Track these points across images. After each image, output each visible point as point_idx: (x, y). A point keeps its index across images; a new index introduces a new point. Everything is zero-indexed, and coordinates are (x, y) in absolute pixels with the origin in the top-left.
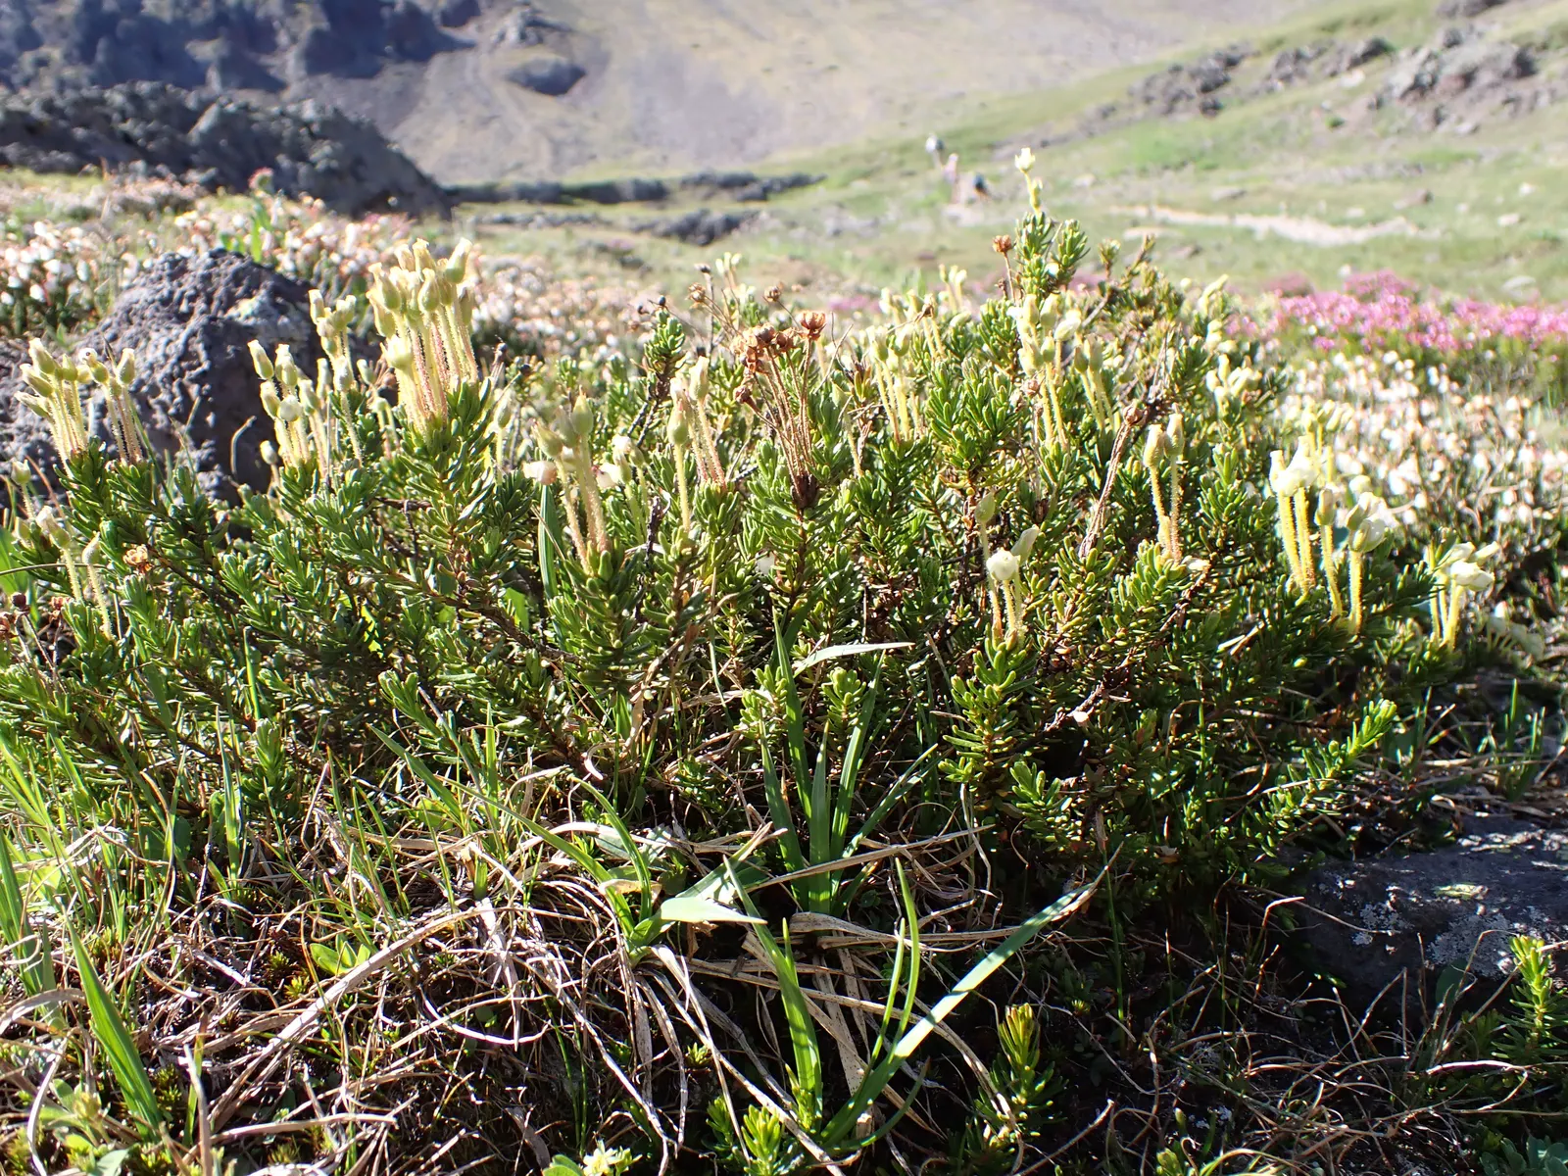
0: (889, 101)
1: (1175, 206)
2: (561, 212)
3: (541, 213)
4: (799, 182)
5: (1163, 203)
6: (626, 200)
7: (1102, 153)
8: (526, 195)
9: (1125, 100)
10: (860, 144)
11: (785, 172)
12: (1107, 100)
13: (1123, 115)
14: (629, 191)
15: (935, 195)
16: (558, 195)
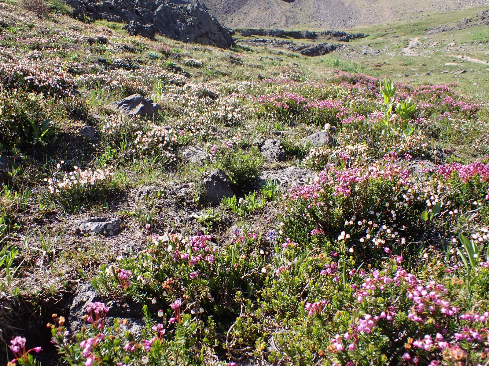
0: (397, 12)
1: (472, 56)
2: (281, 40)
3: (275, 40)
4: (360, 36)
5: (468, 55)
6: (304, 38)
7: (460, 35)
8: (272, 33)
9: (475, 18)
10: (385, 26)
11: (356, 33)
12: (469, 17)
13: (473, 23)
14: (304, 34)
15: (401, 44)
16: (282, 34)
